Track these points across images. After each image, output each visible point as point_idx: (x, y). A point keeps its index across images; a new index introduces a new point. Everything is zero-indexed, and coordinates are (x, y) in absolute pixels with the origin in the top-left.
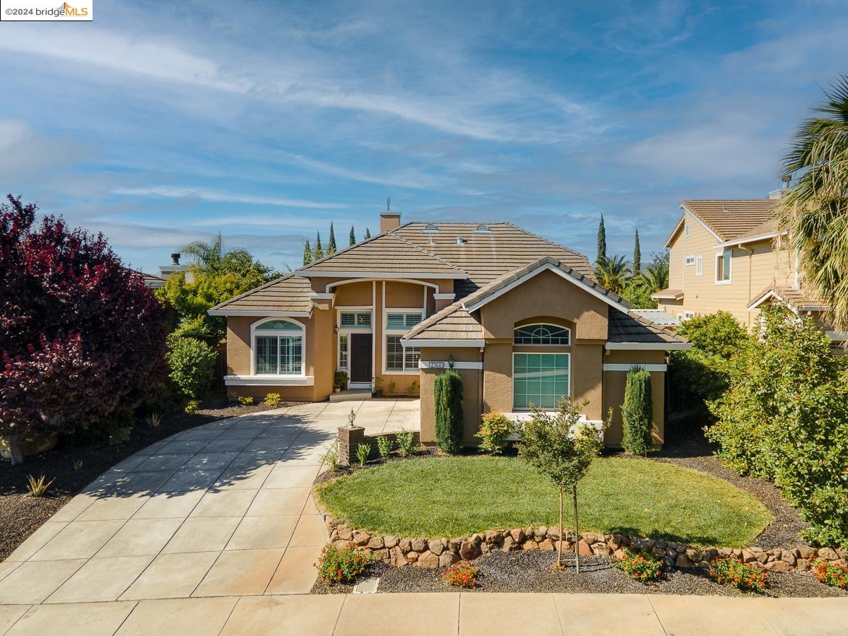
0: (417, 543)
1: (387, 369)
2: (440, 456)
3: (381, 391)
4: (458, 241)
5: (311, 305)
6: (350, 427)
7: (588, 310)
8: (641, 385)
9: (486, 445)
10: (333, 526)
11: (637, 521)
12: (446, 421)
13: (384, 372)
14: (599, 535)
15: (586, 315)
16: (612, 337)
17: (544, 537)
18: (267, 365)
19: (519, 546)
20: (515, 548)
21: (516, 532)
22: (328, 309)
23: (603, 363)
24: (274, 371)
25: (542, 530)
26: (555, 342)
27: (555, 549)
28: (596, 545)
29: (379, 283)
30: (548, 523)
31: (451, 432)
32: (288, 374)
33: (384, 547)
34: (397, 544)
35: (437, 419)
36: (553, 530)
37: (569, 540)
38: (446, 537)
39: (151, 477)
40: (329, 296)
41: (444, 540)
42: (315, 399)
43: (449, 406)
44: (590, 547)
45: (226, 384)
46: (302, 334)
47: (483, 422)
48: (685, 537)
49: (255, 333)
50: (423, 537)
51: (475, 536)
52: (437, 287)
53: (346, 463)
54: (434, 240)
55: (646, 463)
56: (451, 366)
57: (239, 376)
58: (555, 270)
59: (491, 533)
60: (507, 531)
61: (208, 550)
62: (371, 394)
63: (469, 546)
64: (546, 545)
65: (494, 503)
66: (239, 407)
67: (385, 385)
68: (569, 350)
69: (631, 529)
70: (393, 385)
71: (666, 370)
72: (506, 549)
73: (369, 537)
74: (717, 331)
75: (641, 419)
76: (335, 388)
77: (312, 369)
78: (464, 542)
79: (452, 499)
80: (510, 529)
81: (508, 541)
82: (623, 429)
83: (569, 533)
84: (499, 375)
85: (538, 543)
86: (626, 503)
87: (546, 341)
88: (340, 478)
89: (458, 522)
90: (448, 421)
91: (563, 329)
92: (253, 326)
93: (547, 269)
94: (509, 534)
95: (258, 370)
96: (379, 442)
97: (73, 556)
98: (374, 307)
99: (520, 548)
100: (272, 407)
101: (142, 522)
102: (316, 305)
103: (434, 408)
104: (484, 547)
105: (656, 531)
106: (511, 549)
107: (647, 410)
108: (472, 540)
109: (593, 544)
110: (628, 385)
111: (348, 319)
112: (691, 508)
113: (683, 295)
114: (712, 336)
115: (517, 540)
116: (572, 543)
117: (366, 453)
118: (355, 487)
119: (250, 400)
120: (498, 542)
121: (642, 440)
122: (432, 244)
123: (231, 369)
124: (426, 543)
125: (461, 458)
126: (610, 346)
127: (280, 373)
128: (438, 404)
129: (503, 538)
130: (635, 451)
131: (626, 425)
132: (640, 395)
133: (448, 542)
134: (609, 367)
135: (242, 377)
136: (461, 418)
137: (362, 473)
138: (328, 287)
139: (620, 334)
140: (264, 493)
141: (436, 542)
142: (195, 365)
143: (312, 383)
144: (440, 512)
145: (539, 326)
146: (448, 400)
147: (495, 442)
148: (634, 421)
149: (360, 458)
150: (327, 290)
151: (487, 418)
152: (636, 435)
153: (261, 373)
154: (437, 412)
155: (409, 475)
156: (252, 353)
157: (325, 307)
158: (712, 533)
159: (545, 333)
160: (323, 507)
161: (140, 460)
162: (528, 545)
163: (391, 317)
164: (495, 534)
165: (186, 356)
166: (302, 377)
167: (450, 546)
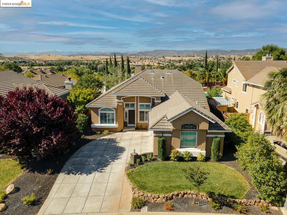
0: (156, 196)
1: (140, 121)
2: (159, 161)
3: (138, 128)
4: (161, 78)
5: (117, 104)
6: (134, 153)
7: (203, 122)
8: (217, 142)
9: (172, 158)
10: (133, 189)
11: (214, 189)
12: (161, 152)
13: (139, 122)
14: (204, 194)
15: (202, 123)
16: (209, 129)
17: (190, 194)
18: (104, 121)
19: (183, 196)
20: (182, 197)
21: (182, 192)
22: (122, 105)
23: (207, 135)
24: (106, 122)
25: (189, 192)
26: (193, 128)
27: (192, 197)
28: (203, 196)
29: (137, 97)
30: (191, 190)
31: (162, 155)
32: (110, 124)
33: (148, 197)
34: (151, 196)
35: (159, 151)
36: (192, 192)
37: (196, 195)
38: (164, 194)
39: (78, 166)
40: (122, 101)
41: (163, 195)
42: (118, 131)
43: (162, 148)
44: (202, 197)
45: (92, 127)
46: (114, 112)
47: (171, 152)
48: (227, 195)
49: (100, 112)
50: (158, 195)
51: (171, 194)
52: (155, 98)
53: (133, 163)
54: (153, 77)
55: (217, 164)
56: (163, 135)
57: (95, 125)
58: (194, 111)
59: (176, 193)
60: (180, 192)
61: (100, 195)
62: (135, 129)
63: (170, 197)
64: (190, 196)
65: (176, 181)
66: (97, 135)
67: (139, 126)
68: (197, 131)
69: (213, 192)
70: (141, 126)
71: (224, 137)
72: (180, 197)
73: (143, 194)
74: (240, 123)
75: (217, 152)
76: (124, 127)
77: (117, 123)
78: (169, 196)
79: (164, 179)
80: (180, 191)
81: (180, 195)
82: (211, 153)
83: (196, 193)
84: (176, 138)
85: (188, 195)
86: (211, 181)
87: (190, 128)
88: (132, 169)
89: (167, 189)
90: (162, 152)
91: (195, 125)
92: (99, 110)
93: (192, 111)
94: (180, 193)
95: (101, 123)
96: (142, 157)
97: (65, 197)
98: (135, 102)
99: (183, 197)
100: (106, 135)
101: (81, 184)
102: (118, 103)
103: (158, 148)
104: (174, 197)
105: (219, 193)
106: (181, 197)
107: (219, 150)
108: (171, 195)
109: (202, 196)
110: (213, 142)
111: (127, 105)
112: (228, 184)
113: (231, 91)
114: (239, 124)
115: (182, 194)
116: (197, 196)
117: (139, 161)
118: (137, 174)
119: (99, 133)
120: (178, 195)
121: (216, 157)
122: (153, 79)
123: (93, 122)
124: (159, 196)
125: (165, 162)
126: (209, 131)
127: (108, 124)
128: (159, 147)
129: (179, 194)
130: (214, 160)
131: (212, 153)
132: (217, 145)
133: (165, 196)
134: (208, 136)
135: (96, 125)
136: (166, 150)
137: (138, 168)
138: (122, 98)
139: (212, 127)
140: (112, 174)
141: (162, 196)
142: (83, 123)
143: (118, 127)
144: (161, 184)
145: (188, 124)
146: (162, 146)
147: (175, 158)
148: (215, 152)
149: (137, 163)
150: (122, 99)
151: (173, 151)
152: (215, 156)
153: (102, 124)
154: (159, 149)
155: (152, 169)
156: (99, 118)
157: (121, 104)
158: (234, 194)
159: (190, 126)
160: (129, 180)
161: (73, 159)
162: (185, 196)
163: (141, 105)
164: (177, 193)
165: (80, 120)
166: (114, 125)
167: (165, 197)
